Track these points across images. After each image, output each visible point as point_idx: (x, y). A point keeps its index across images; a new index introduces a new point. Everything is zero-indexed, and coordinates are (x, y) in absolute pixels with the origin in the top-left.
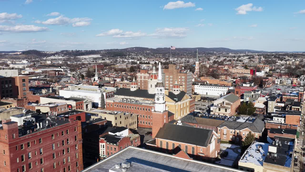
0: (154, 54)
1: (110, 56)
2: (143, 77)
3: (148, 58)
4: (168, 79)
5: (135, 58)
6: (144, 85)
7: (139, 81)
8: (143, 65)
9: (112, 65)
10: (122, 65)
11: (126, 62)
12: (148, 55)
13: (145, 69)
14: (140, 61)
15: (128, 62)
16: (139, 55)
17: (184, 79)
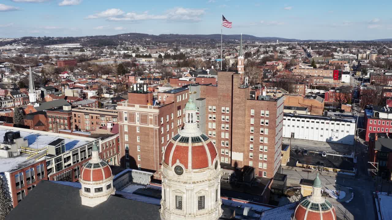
0: (156, 43)
1: (94, 46)
2: (137, 117)
3: (149, 48)
4: (214, 116)
5: (130, 48)
6: (140, 140)
7: (126, 129)
8: (141, 59)
9: (92, 59)
10: (108, 59)
11: (116, 54)
12: (148, 43)
13: (145, 90)
14: (137, 52)
15: (118, 54)
16: (135, 44)
17: (267, 118)
